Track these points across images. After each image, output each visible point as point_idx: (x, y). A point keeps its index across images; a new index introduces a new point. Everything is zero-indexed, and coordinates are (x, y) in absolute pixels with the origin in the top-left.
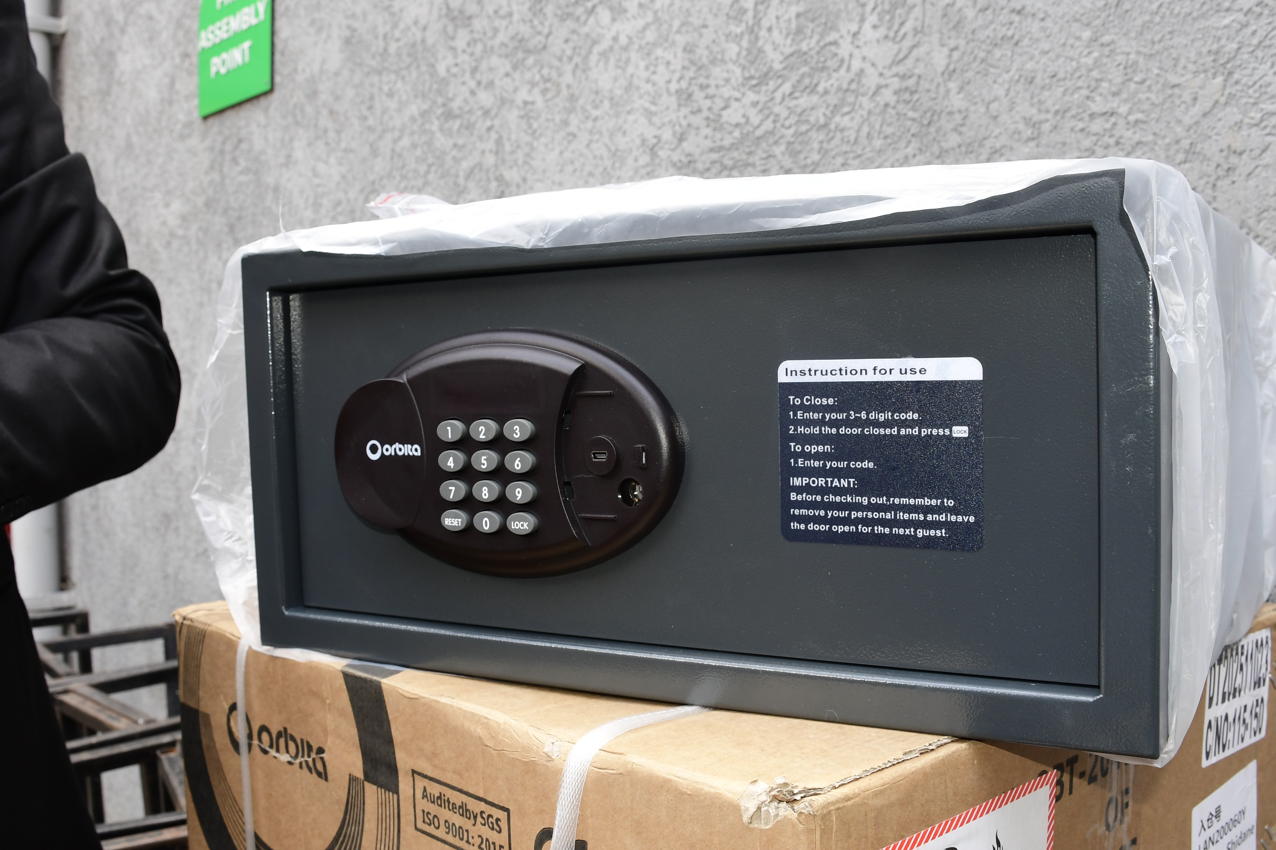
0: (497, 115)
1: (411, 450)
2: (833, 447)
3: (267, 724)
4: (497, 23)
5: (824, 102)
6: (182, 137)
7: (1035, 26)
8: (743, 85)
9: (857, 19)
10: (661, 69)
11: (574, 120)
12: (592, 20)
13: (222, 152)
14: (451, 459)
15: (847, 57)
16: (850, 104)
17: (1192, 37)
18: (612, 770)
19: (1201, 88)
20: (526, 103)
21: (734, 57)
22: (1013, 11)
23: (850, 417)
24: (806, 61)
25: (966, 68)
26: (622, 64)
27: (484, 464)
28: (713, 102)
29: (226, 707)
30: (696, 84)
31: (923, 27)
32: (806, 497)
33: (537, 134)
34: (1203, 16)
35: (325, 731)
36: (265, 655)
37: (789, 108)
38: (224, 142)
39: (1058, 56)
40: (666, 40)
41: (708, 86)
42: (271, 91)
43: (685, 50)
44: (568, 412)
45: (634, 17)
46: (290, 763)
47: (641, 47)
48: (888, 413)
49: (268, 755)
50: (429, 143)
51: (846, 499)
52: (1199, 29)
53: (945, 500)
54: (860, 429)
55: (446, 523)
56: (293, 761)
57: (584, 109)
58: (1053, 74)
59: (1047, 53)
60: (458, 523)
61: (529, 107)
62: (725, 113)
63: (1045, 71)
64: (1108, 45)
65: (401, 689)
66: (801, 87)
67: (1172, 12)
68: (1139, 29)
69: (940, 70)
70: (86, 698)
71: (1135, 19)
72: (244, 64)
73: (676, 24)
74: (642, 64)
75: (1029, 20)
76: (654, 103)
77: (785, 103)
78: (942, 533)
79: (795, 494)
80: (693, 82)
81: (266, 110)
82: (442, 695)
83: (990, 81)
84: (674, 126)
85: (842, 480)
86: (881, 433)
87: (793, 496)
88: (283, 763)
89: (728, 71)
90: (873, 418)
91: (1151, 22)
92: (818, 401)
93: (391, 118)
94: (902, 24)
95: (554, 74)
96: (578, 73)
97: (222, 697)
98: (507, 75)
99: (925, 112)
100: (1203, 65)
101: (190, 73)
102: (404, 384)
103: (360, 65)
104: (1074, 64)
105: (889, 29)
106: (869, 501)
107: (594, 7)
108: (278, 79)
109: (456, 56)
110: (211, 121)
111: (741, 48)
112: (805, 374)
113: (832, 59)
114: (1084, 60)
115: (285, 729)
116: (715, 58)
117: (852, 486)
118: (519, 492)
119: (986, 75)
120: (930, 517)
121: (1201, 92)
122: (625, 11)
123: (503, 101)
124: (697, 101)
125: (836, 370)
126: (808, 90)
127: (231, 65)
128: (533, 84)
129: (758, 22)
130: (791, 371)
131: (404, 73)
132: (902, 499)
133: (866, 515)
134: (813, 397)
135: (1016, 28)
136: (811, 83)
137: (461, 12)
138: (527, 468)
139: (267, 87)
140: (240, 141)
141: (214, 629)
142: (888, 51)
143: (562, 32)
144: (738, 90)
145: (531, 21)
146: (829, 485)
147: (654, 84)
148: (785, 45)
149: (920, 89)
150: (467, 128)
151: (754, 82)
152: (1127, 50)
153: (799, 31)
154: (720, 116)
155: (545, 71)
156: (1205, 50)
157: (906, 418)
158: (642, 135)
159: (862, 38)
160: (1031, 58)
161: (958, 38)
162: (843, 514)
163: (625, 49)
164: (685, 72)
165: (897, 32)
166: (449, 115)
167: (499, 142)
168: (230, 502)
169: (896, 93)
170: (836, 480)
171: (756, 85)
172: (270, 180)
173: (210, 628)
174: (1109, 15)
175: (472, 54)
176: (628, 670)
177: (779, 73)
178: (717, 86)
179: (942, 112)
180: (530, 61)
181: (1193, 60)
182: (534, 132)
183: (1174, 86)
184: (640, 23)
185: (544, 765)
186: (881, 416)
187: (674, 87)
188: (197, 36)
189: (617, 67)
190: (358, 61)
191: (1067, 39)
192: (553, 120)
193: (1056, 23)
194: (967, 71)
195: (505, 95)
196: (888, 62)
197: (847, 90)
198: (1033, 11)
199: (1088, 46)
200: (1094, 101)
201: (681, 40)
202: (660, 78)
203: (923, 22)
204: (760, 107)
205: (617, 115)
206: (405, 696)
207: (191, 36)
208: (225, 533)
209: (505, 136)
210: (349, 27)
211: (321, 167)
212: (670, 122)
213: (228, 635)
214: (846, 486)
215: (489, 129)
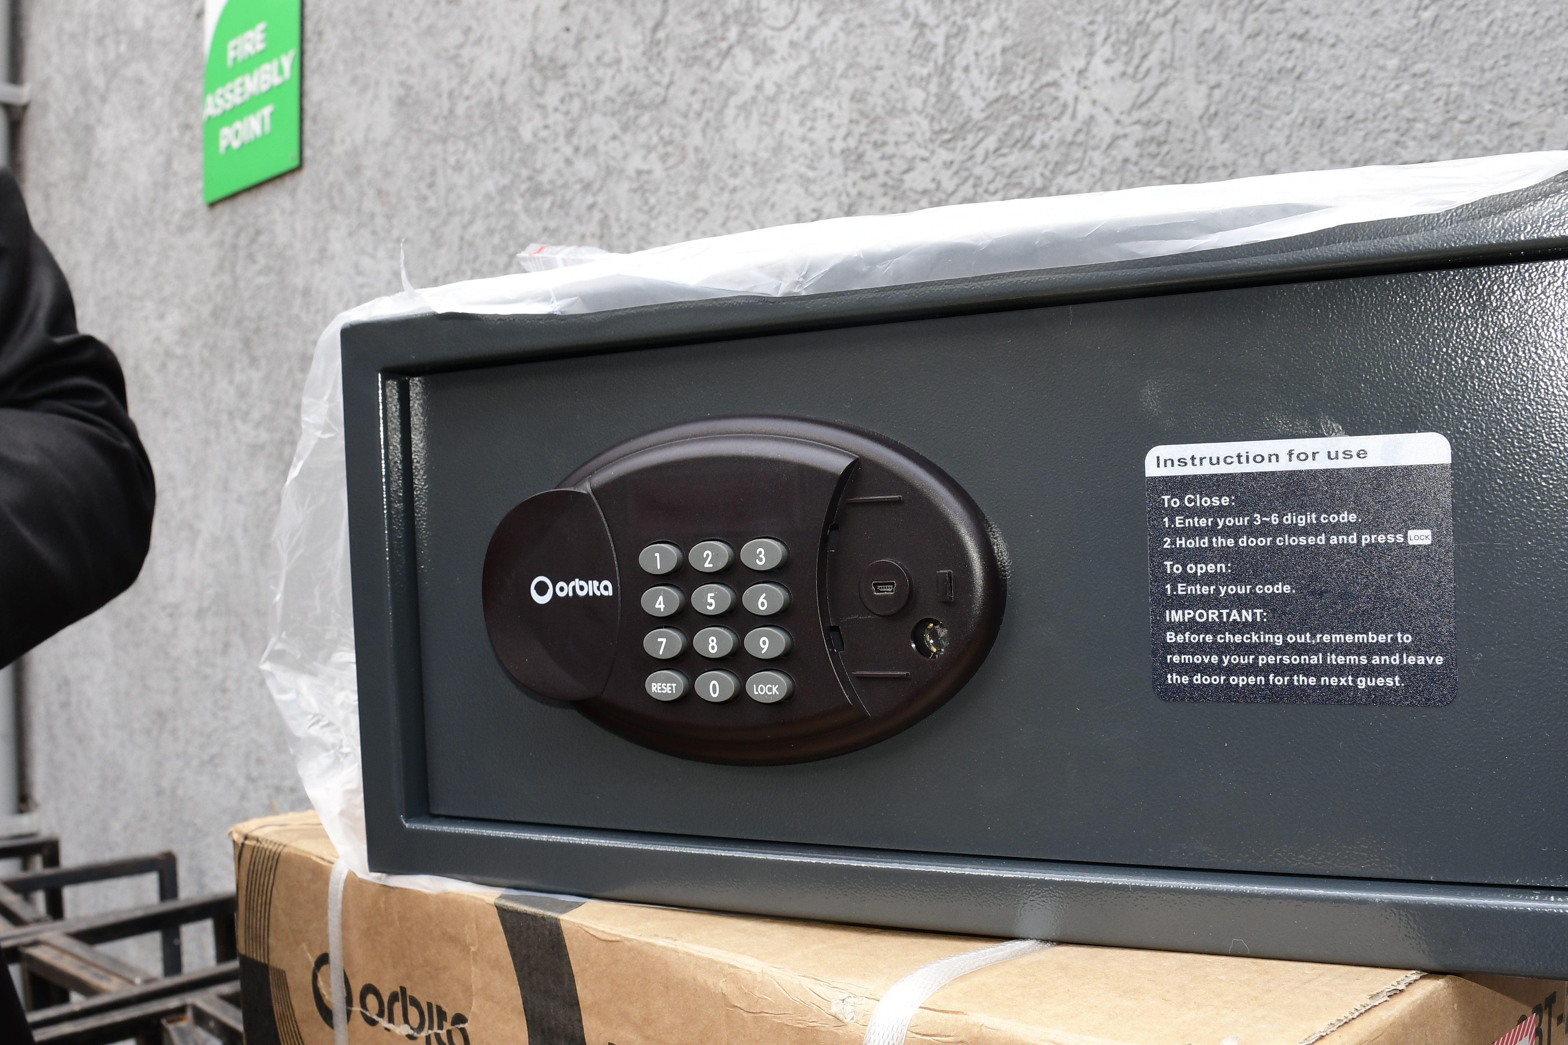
0: (600, 189)
1: (598, 588)
2: (1229, 565)
3: (374, 983)
4: (600, 72)
5: (1041, 159)
6: (181, 230)
7: (1324, 55)
8: (932, 141)
9: (1084, 52)
10: (821, 123)
11: (705, 193)
12: (727, 65)
13: (234, 247)
14: (661, 598)
15: (1071, 101)
16: (1076, 161)
17: (1534, 62)
18: (946, 1036)
19: (1549, 126)
20: (639, 173)
21: (919, 106)
22: (1293, 36)
23: (1255, 523)
24: (1015, 107)
25: (1231, 110)
26: (768, 119)
27: (711, 605)
28: (892, 164)
29: (312, 960)
30: (868, 142)
31: (1172, 59)
32: (1189, 638)
33: (656, 211)
34: (1550, 34)
35: (468, 990)
36: (374, 884)
37: (994, 168)
38: (237, 235)
39: (1355, 92)
40: (828, 87)
41: (884, 144)
42: (300, 167)
43: (852, 98)
44: (835, 527)
45: (784, 59)
46: (410, 1037)
47: (793, 97)
48: (1311, 514)
49: (378, 1026)
50: (510, 228)
51: (1251, 638)
52: (1544, 52)
53: (1399, 635)
54: (1269, 539)
55: (654, 689)
56: (416, 1034)
57: (717, 178)
58: (1349, 114)
59: (1340, 87)
60: (672, 690)
61: (645, 177)
62: (907, 178)
63: (1338, 111)
64: (1422, 75)
65: (591, 928)
66: (1011, 141)
67: (1507, 31)
68: (1464, 54)
69: (1197, 113)
70: (63, 951)
71: (1457, 41)
72: (264, 135)
73: (840, 66)
74: (796, 119)
75: (1315, 47)
76: (812, 168)
77: (989, 162)
78: (1394, 681)
79: (1173, 634)
80: (865, 139)
81: (293, 193)
82: (657, 936)
83: (1264, 125)
84: (840, 195)
85: (1244, 612)
86: (1301, 543)
87: (1170, 637)
88: (400, 1038)
89: (911, 124)
90: (1290, 522)
91: (1479, 44)
92: (1206, 502)
93: (459, 197)
94: (1145, 57)
95: (677, 135)
96: (710, 132)
97: (304, 946)
98: (614, 137)
99: (1178, 168)
100: (1551, 96)
101: (191, 149)
102: (588, 495)
103: (418, 131)
104: (1377, 101)
105: (1127, 63)
106: (1284, 641)
107: (730, 48)
108: (308, 153)
109: (545, 116)
110: (219, 209)
111: (928, 94)
112: (1186, 464)
113: (1051, 104)
114: (1390, 95)
115: (403, 990)
116: (893, 108)
117: (1258, 619)
118: (764, 643)
119: (1259, 118)
120: (1376, 660)
121: (1549, 132)
122: (772, 52)
123: (609, 171)
124: (870, 163)
125: (1232, 457)
126: (1020, 145)
127: (246, 136)
128: (649, 149)
129: (950, 60)
130: (1165, 461)
131: (476, 139)
132: (1334, 636)
133: (1281, 660)
134: (1198, 496)
135: (1297, 58)
136: (1023, 135)
137: (552, 60)
138: (778, 607)
139: (294, 163)
140: (258, 233)
141: (293, 851)
142: (1128, 91)
143: (687, 80)
144: (926, 148)
145: (646, 69)
146: (1225, 620)
147: (812, 143)
148: (987, 89)
149: (1170, 139)
150: (561, 207)
151: (947, 136)
152: (1449, 80)
153: (1006, 70)
154: (901, 181)
155: (665, 132)
156: (1553, 78)
157: (1339, 520)
158: (797, 208)
159: (1091, 77)
160: (1320, 96)
161: (1219, 72)
162: (1245, 660)
163: (773, 99)
164: (853, 126)
165: (1138, 67)
166: (537, 191)
167: (604, 223)
168: (313, 673)
169: (1138, 144)
170: (1235, 612)
171: (949, 141)
172: (298, 281)
173: (286, 850)
174: (1422, 38)
175: (567, 113)
176: (927, 892)
177: (980, 125)
178: (896, 144)
179: (1200, 167)
180: (645, 119)
181: (1537, 90)
182: (652, 209)
183: (1513, 125)
184: (793, 66)
185: (832, 1032)
186: (1301, 519)
187: (838, 146)
188: (202, 101)
189: (762, 123)
190: (415, 126)
191: (1367, 69)
192: (676, 193)
193: (1351, 50)
194: (1233, 114)
195: (612, 163)
196: (1127, 105)
197: (1072, 143)
198: (1320, 36)
199: (1395, 78)
200: (1405, 148)
201: (847, 86)
202: (821, 135)
203: (1173, 54)
204: (955, 168)
205: (763, 184)
206: (598, 938)
207: (194, 103)
208: (310, 717)
209: (612, 216)
210: (402, 84)
211: (366, 263)
212: (834, 190)
213: (314, 858)
214: (1250, 619)
215: (591, 207)
